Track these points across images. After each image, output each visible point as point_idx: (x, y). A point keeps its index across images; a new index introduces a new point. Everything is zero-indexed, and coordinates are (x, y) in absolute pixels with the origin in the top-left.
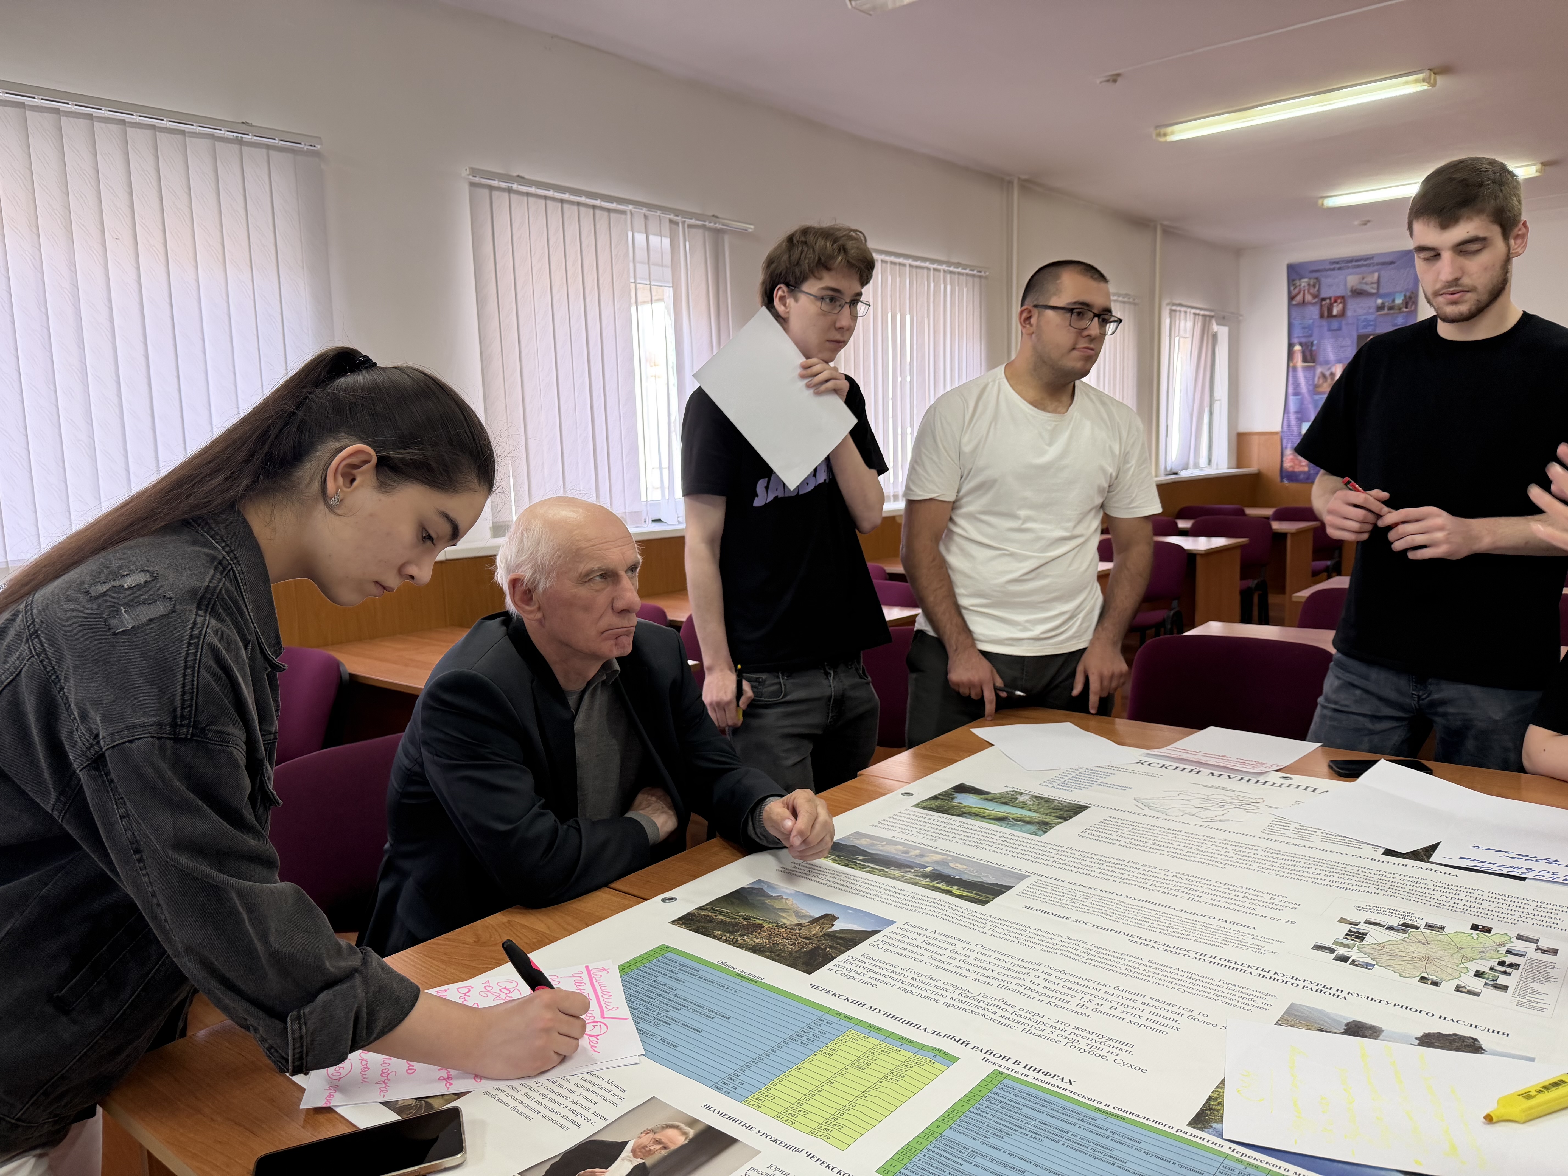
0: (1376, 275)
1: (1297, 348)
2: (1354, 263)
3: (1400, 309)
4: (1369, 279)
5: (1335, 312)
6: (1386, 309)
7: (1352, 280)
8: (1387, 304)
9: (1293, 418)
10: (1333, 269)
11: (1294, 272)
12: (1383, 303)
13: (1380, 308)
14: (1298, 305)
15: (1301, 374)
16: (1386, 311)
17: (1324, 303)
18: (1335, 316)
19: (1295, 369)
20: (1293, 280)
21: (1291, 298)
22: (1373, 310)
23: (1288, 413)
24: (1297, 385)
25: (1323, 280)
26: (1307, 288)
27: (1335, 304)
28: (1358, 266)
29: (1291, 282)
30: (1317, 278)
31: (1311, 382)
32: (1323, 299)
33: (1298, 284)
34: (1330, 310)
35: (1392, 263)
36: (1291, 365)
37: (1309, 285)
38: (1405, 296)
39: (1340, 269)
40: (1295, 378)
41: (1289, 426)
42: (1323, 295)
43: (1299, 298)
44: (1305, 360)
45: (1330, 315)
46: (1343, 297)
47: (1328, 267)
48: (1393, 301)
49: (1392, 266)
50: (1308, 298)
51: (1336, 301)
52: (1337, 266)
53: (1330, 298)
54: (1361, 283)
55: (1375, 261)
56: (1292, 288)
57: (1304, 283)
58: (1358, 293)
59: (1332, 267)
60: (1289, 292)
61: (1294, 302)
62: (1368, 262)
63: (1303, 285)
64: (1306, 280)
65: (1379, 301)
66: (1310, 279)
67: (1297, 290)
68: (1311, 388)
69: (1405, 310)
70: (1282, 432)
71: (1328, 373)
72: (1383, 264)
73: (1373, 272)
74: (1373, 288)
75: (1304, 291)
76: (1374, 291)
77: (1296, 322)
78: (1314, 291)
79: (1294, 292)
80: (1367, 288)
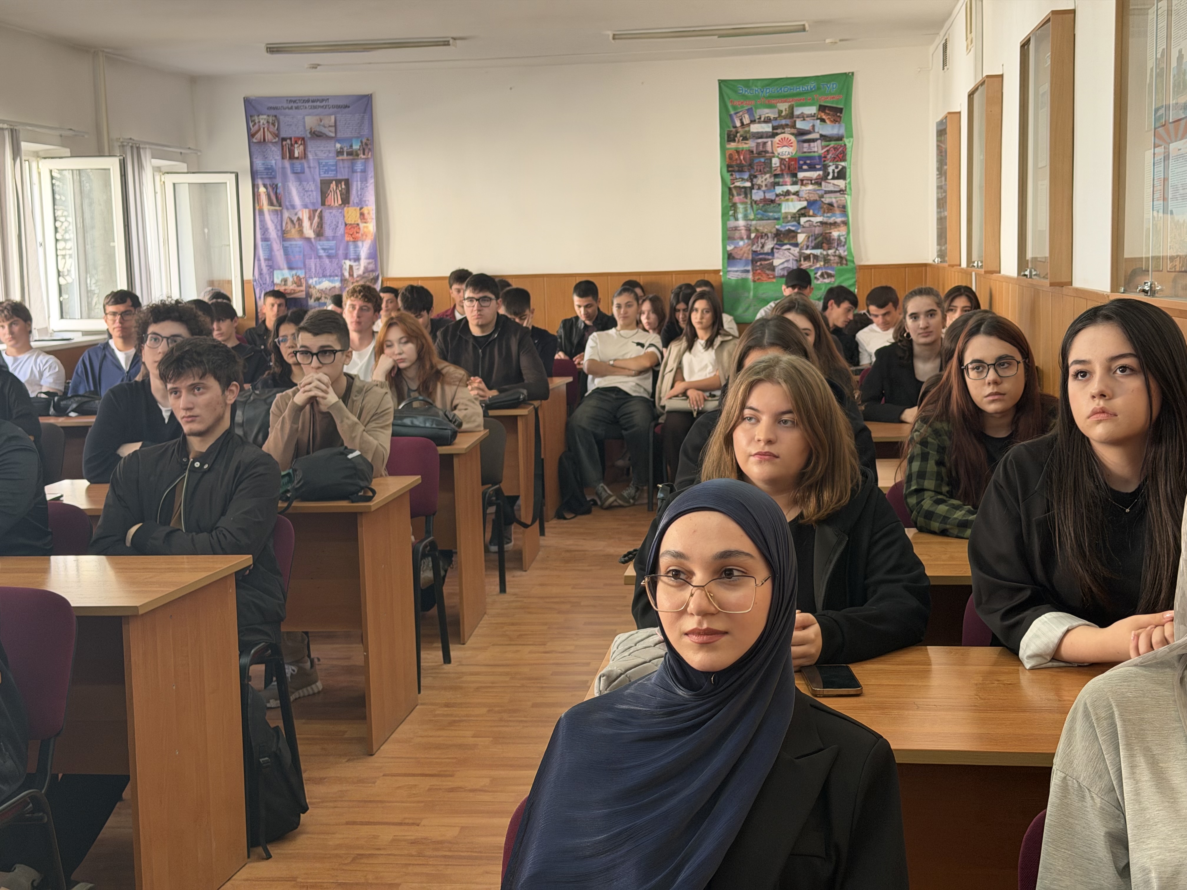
0: (333, 117)
1: (262, 190)
2: (311, 104)
3: (357, 155)
4: (326, 122)
5: (296, 155)
6: (345, 154)
7: (311, 121)
8: (345, 149)
10: (291, 108)
11: (251, 107)
12: (341, 148)
13: (340, 153)
15: (268, 218)
16: (345, 156)
17: (284, 143)
18: (297, 158)
19: (261, 212)
20: (251, 116)
21: (251, 135)
22: (332, 154)
24: (265, 230)
25: (281, 118)
26: (266, 125)
27: (296, 145)
28: (315, 107)
29: (249, 117)
30: (276, 116)
31: (279, 228)
32: (284, 139)
33: (257, 121)
34: (291, 152)
35: (346, 107)
36: (257, 208)
37: (268, 122)
38: (362, 140)
39: (297, 108)
40: (263, 222)
42: (283, 135)
43: (259, 136)
44: (271, 203)
45: (292, 157)
46: (303, 139)
47: (285, 105)
48: (351, 146)
49: (347, 110)
50: (269, 136)
51: (296, 142)
52: (295, 105)
53: (291, 139)
54: (319, 125)
55: (331, 103)
56: (251, 125)
57: (263, 119)
58: (317, 135)
59: (290, 105)
60: (249, 129)
61: (254, 140)
63: (262, 122)
64: (265, 117)
65: (338, 146)
66: (268, 116)
67: (256, 127)
68: (280, 234)
69: (362, 156)
71: (295, 219)
72: (339, 107)
73: (331, 115)
74: (330, 131)
75: (264, 129)
76: (333, 135)
77: (258, 162)
78: (274, 129)
79: (253, 130)
80: (325, 131)
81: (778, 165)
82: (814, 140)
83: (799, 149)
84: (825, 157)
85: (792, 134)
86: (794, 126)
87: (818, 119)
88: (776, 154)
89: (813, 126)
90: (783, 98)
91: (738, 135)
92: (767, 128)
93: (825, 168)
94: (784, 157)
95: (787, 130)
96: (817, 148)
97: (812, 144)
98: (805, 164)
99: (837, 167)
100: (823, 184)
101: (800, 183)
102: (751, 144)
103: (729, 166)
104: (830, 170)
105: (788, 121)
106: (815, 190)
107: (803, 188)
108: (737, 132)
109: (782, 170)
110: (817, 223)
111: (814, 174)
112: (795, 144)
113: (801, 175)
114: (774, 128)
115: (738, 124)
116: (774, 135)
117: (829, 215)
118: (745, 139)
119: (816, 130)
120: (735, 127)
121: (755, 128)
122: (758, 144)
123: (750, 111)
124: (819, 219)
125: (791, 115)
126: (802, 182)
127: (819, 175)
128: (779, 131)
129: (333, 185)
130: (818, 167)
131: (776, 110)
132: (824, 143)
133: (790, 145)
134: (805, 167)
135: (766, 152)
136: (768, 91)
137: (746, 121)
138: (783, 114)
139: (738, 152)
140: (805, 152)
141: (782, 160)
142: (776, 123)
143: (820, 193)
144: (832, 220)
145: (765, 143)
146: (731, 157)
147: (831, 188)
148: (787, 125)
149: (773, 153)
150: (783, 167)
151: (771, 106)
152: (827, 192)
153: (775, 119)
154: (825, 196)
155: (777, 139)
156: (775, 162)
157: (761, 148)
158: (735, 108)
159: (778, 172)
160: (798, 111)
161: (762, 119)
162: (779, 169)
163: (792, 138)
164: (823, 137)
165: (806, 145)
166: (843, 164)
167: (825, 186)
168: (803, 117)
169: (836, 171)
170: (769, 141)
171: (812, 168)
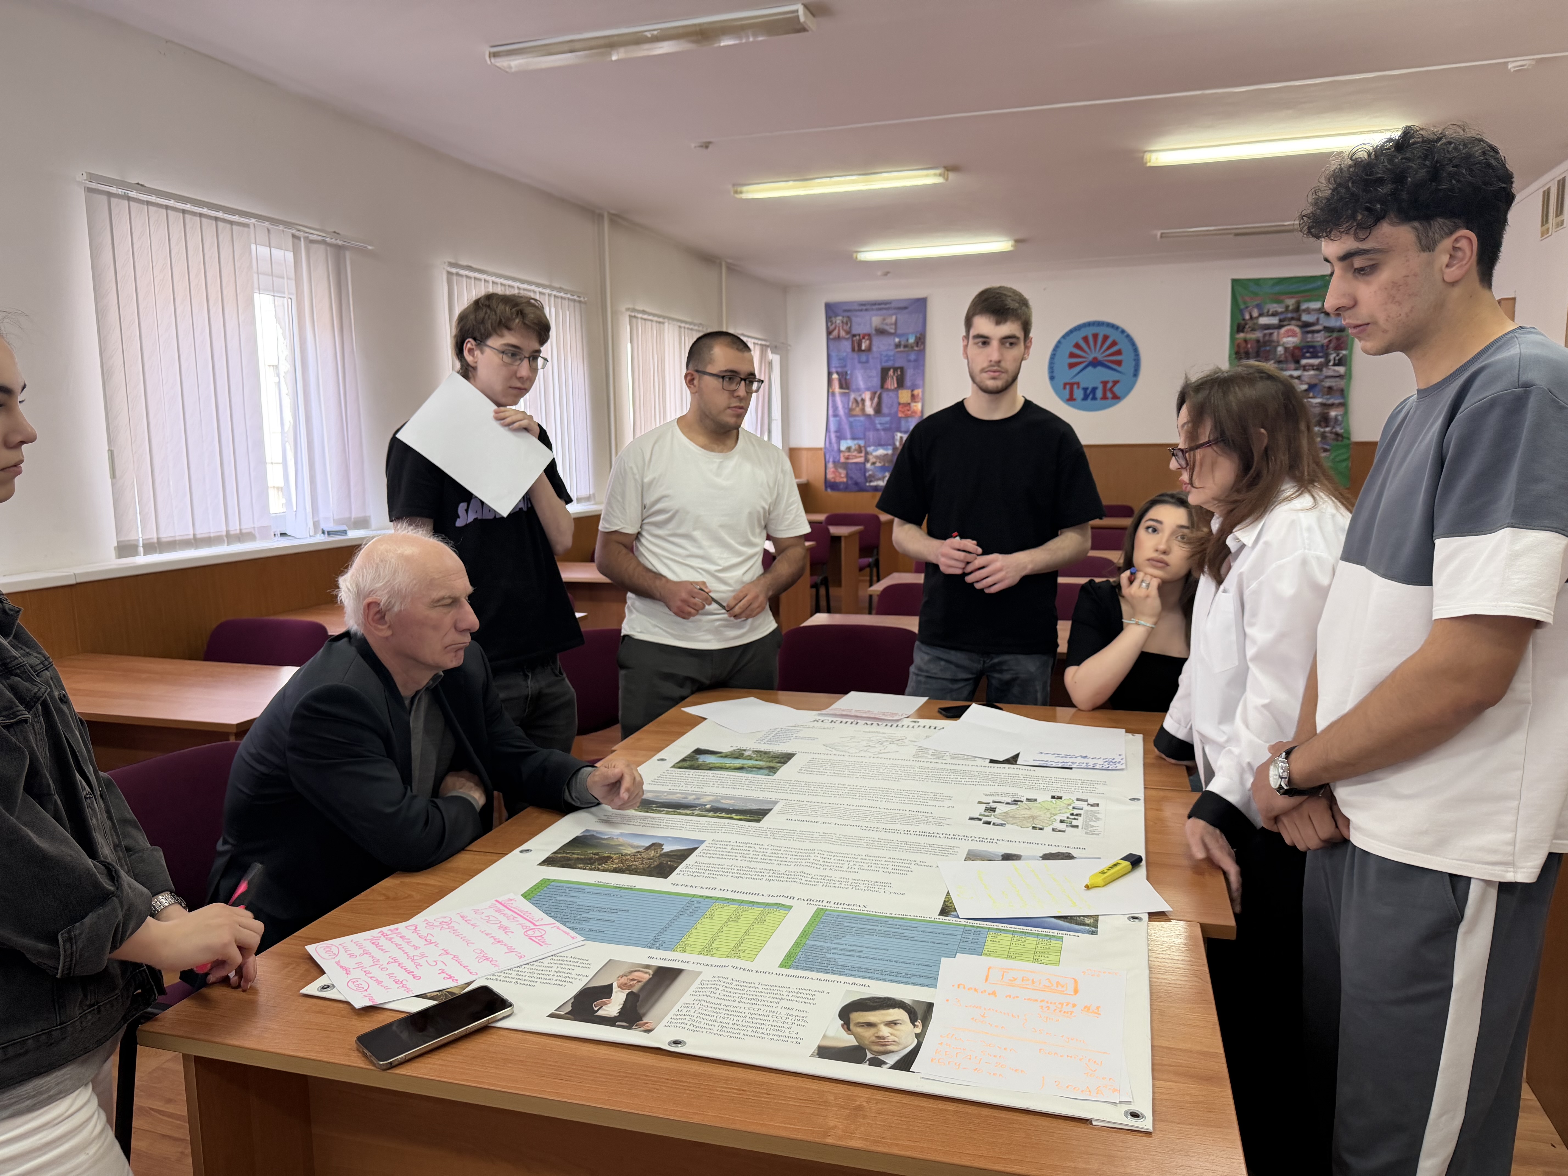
0: (894, 317)
1: (835, 376)
2: (877, 307)
3: (912, 347)
4: (888, 321)
5: (863, 347)
6: (902, 347)
7: (876, 321)
8: (903, 343)
9: (833, 436)
10: (861, 310)
11: (831, 310)
12: (900, 342)
13: (898, 346)
14: (834, 339)
15: (838, 399)
16: (902, 349)
17: (854, 339)
18: (864, 351)
19: (833, 394)
20: (830, 318)
21: (829, 333)
22: (892, 347)
23: (829, 432)
24: (835, 408)
25: (854, 319)
26: (841, 325)
27: (864, 341)
28: (880, 309)
29: (829, 319)
30: (848, 317)
31: (846, 406)
32: (854, 336)
33: (834, 321)
34: (860, 345)
35: (906, 308)
36: (831, 391)
37: (843, 322)
38: (916, 337)
39: (866, 310)
40: (834, 401)
41: (830, 443)
42: (854, 332)
43: (835, 333)
44: (841, 387)
45: (860, 349)
46: (869, 335)
47: (857, 308)
48: (907, 340)
49: (906, 311)
50: (843, 333)
51: (864, 338)
52: (864, 308)
53: (859, 335)
54: (882, 323)
55: (893, 305)
56: (829, 324)
57: (838, 320)
58: (881, 332)
59: (860, 308)
60: (827, 328)
61: (831, 337)
62: (888, 306)
63: (838, 322)
64: (840, 318)
65: (897, 340)
66: (843, 317)
67: (833, 326)
68: (847, 411)
69: (916, 348)
70: (825, 448)
71: (859, 399)
72: (899, 308)
73: (892, 315)
74: (892, 328)
76: (892, 331)
77: (833, 354)
78: (847, 328)
79: (831, 328)
80: (887, 328)
81: (1282, 352)
82: (1318, 331)
83: (1303, 339)
84: (1327, 346)
85: (1298, 326)
86: (1299, 319)
88: (1281, 342)
89: (1318, 319)
90: (1291, 294)
91: (1247, 326)
92: (1274, 321)
93: (1326, 356)
94: (1288, 346)
95: (1293, 322)
96: (1320, 339)
97: (1316, 335)
98: (1308, 352)
99: (1338, 355)
100: (1324, 369)
101: (1302, 368)
102: (1258, 335)
103: (1237, 353)
104: (1332, 357)
105: (1295, 315)
106: (1315, 375)
107: (1306, 373)
108: (1246, 324)
109: (1286, 357)
110: (1316, 403)
111: (1315, 361)
112: (1299, 335)
113: (1304, 362)
114: (1280, 321)
115: (1247, 317)
116: (1280, 327)
117: (1328, 397)
118: (1253, 330)
119: (1321, 322)
120: (1244, 319)
121: (1263, 321)
122: (1265, 335)
123: (1258, 306)
124: (1318, 400)
125: (1297, 309)
126: (1305, 368)
127: (1321, 362)
128: (1285, 323)
129: (891, 372)
130: (1320, 354)
131: (1283, 305)
132: (1327, 334)
133: (1294, 335)
134: (1308, 355)
135: (1272, 341)
136: (1277, 289)
137: (1255, 314)
138: (1291, 308)
139: (1246, 341)
140: (1309, 342)
141: (1286, 349)
142: (1282, 317)
143: (1322, 377)
144: (1331, 401)
145: (1271, 334)
146: (1239, 346)
147: (1330, 373)
148: (1292, 319)
149: (1278, 342)
150: (1287, 355)
151: (1279, 302)
152: (1327, 377)
153: (1282, 313)
154: (1326, 380)
155: (1283, 330)
156: (1280, 350)
157: (1267, 338)
158: (1245, 302)
159: (1282, 358)
160: (1304, 306)
161: (1270, 313)
162: (1283, 356)
163: (1297, 330)
164: (1327, 329)
165: (1310, 335)
166: (1344, 352)
167: (1326, 372)
168: (1308, 311)
169: (1337, 358)
170: (1276, 332)
171: (1314, 356)
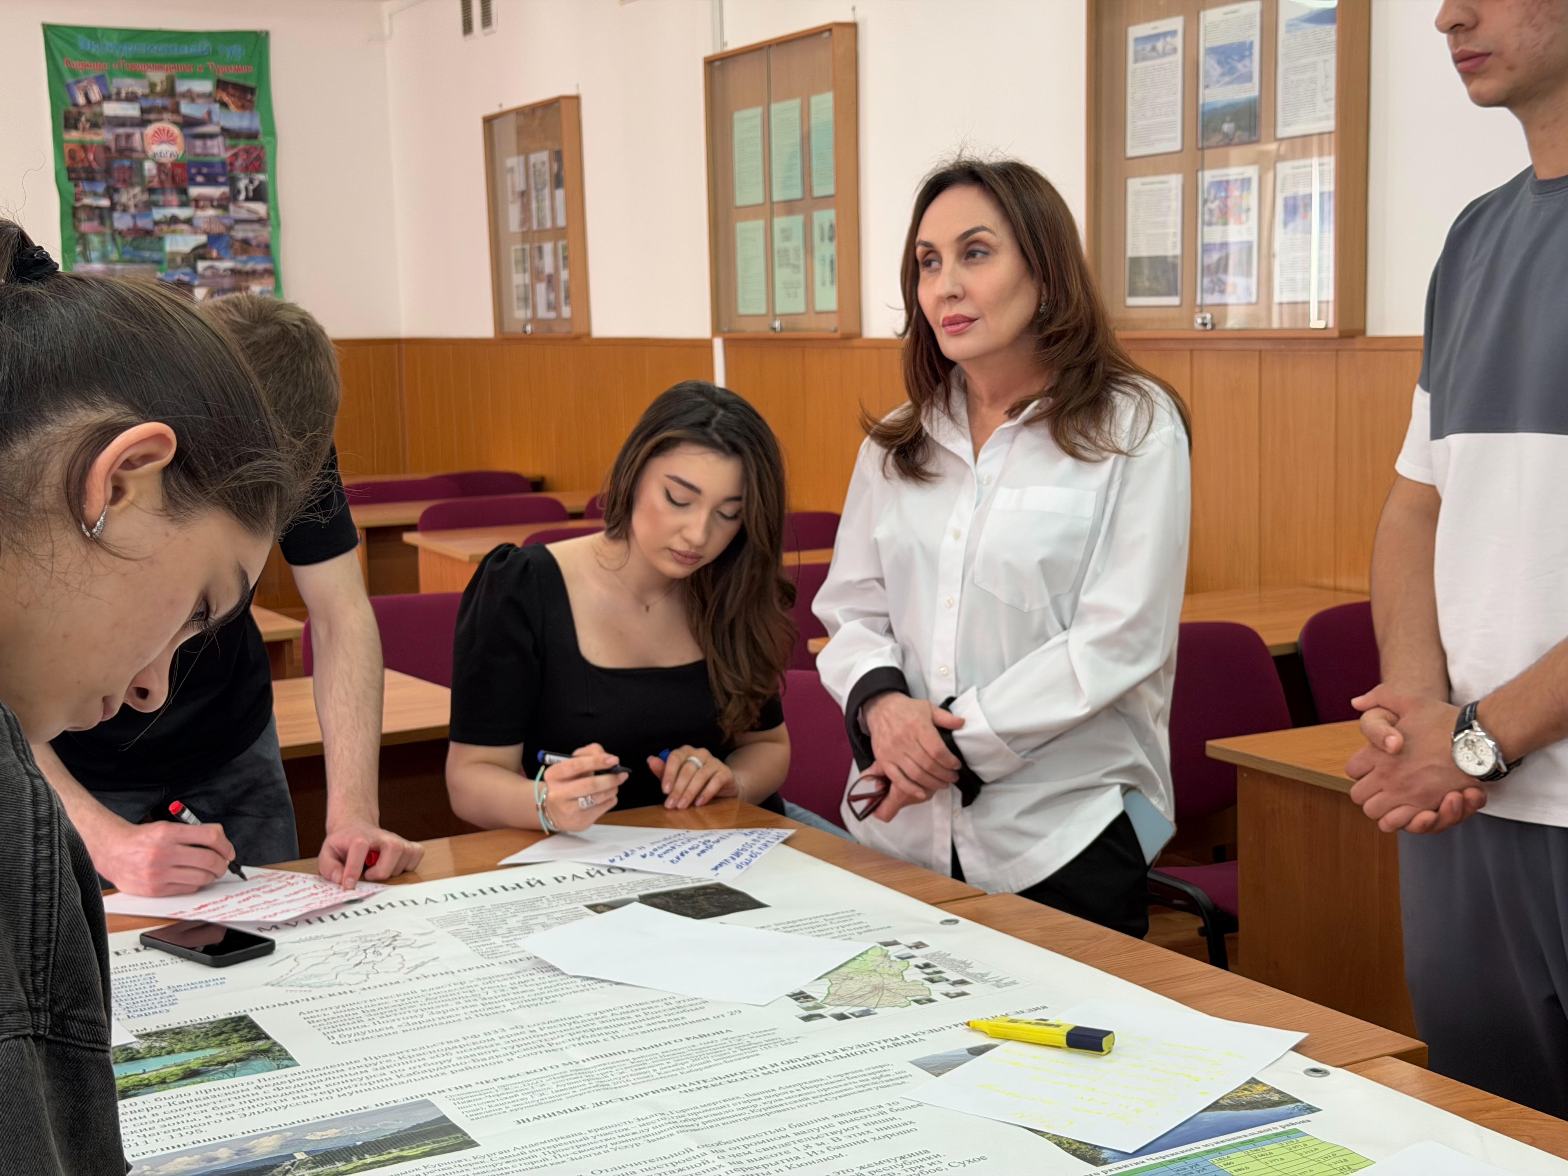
81: (154, 172)
82: (212, 136)
83: (188, 149)
84: (232, 164)
85: (175, 123)
86: (176, 110)
87: (215, 101)
89: (209, 113)
90: (157, 62)
91: (83, 119)
92: (132, 110)
93: (232, 182)
95: (167, 116)
96: (218, 149)
97: (209, 143)
98: (199, 173)
99: (251, 181)
100: (232, 207)
101: (193, 203)
102: (105, 136)
103: (70, 170)
104: (242, 184)
105: (167, 102)
106: (218, 217)
107: (200, 213)
108: (80, 114)
109: (161, 182)
110: (225, 270)
111: (215, 192)
113: (194, 191)
114: (143, 111)
115: (81, 100)
116: (143, 123)
117: (244, 258)
118: (95, 125)
119: (215, 118)
120: (76, 105)
121: (111, 109)
122: (117, 137)
123: (100, 81)
124: (228, 264)
125: (170, 91)
126: (197, 203)
127: (224, 193)
128: (152, 116)
130: (221, 179)
131: (145, 82)
132: (229, 142)
134: (200, 179)
135: (132, 150)
136: (130, 49)
137: (95, 94)
138: (159, 89)
139: (84, 147)
140: (198, 155)
141: (160, 166)
142: (146, 104)
143: (228, 222)
144: (249, 266)
145: (129, 136)
146: (72, 155)
147: (244, 215)
148: (164, 109)
149: (144, 151)
150: (163, 177)
151: (136, 75)
152: (239, 221)
153: (145, 96)
154: (237, 227)
156: (149, 167)
157: (123, 143)
158: (74, 73)
159: (155, 183)
160: (182, 86)
161: (123, 95)
162: (156, 180)
164: (226, 132)
165: (199, 143)
166: (261, 177)
167: (234, 211)
168: (191, 96)
169: (251, 188)
170: (137, 133)
171: (211, 180)
